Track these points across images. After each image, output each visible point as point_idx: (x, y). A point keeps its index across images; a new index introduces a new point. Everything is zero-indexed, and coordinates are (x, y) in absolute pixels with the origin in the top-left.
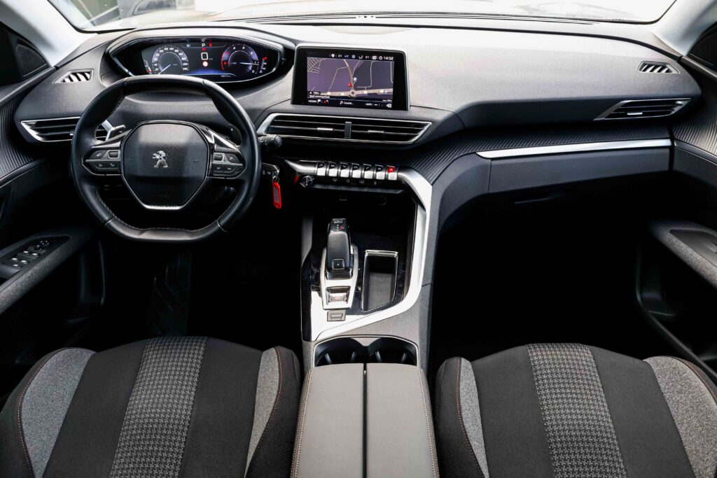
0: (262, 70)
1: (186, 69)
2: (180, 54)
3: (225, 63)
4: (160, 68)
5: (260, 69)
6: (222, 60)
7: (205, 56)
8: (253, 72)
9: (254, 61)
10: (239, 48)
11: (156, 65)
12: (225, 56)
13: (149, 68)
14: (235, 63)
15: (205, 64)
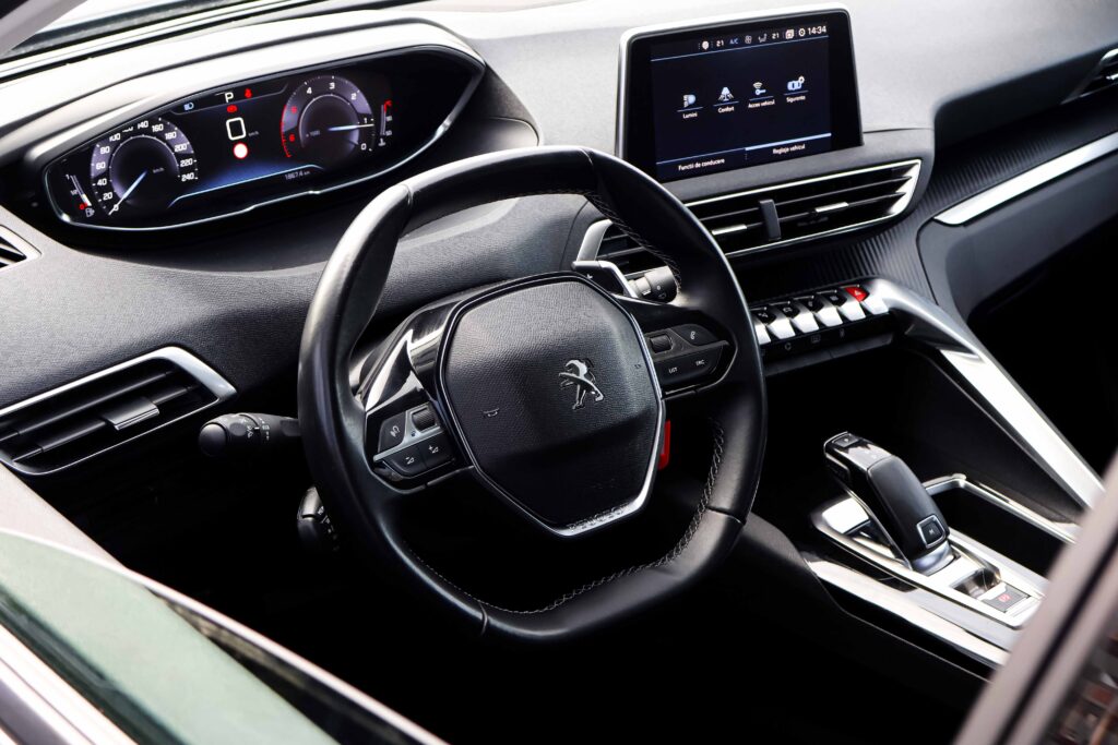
0: (385, 138)
1: (189, 177)
2: (169, 136)
3: (292, 138)
4: (118, 190)
5: (378, 137)
6: (283, 130)
7: (236, 129)
8: (364, 147)
9: (360, 117)
10: (320, 89)
11: (101, 182)
12: (289, 117)
13: (85, 197)
14: (317, 133)
15: (241, 151)
